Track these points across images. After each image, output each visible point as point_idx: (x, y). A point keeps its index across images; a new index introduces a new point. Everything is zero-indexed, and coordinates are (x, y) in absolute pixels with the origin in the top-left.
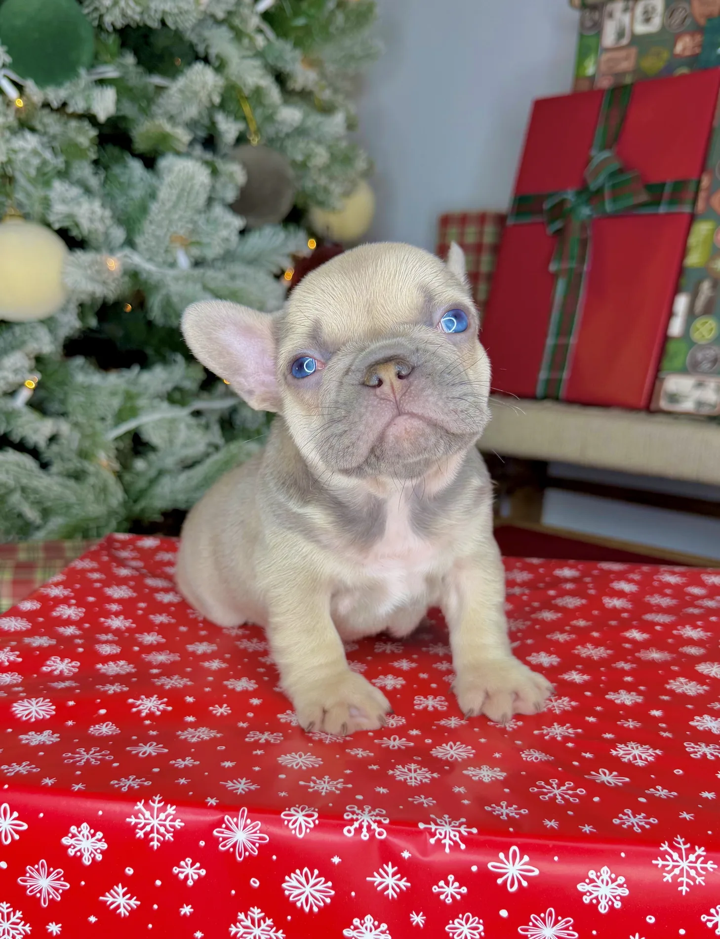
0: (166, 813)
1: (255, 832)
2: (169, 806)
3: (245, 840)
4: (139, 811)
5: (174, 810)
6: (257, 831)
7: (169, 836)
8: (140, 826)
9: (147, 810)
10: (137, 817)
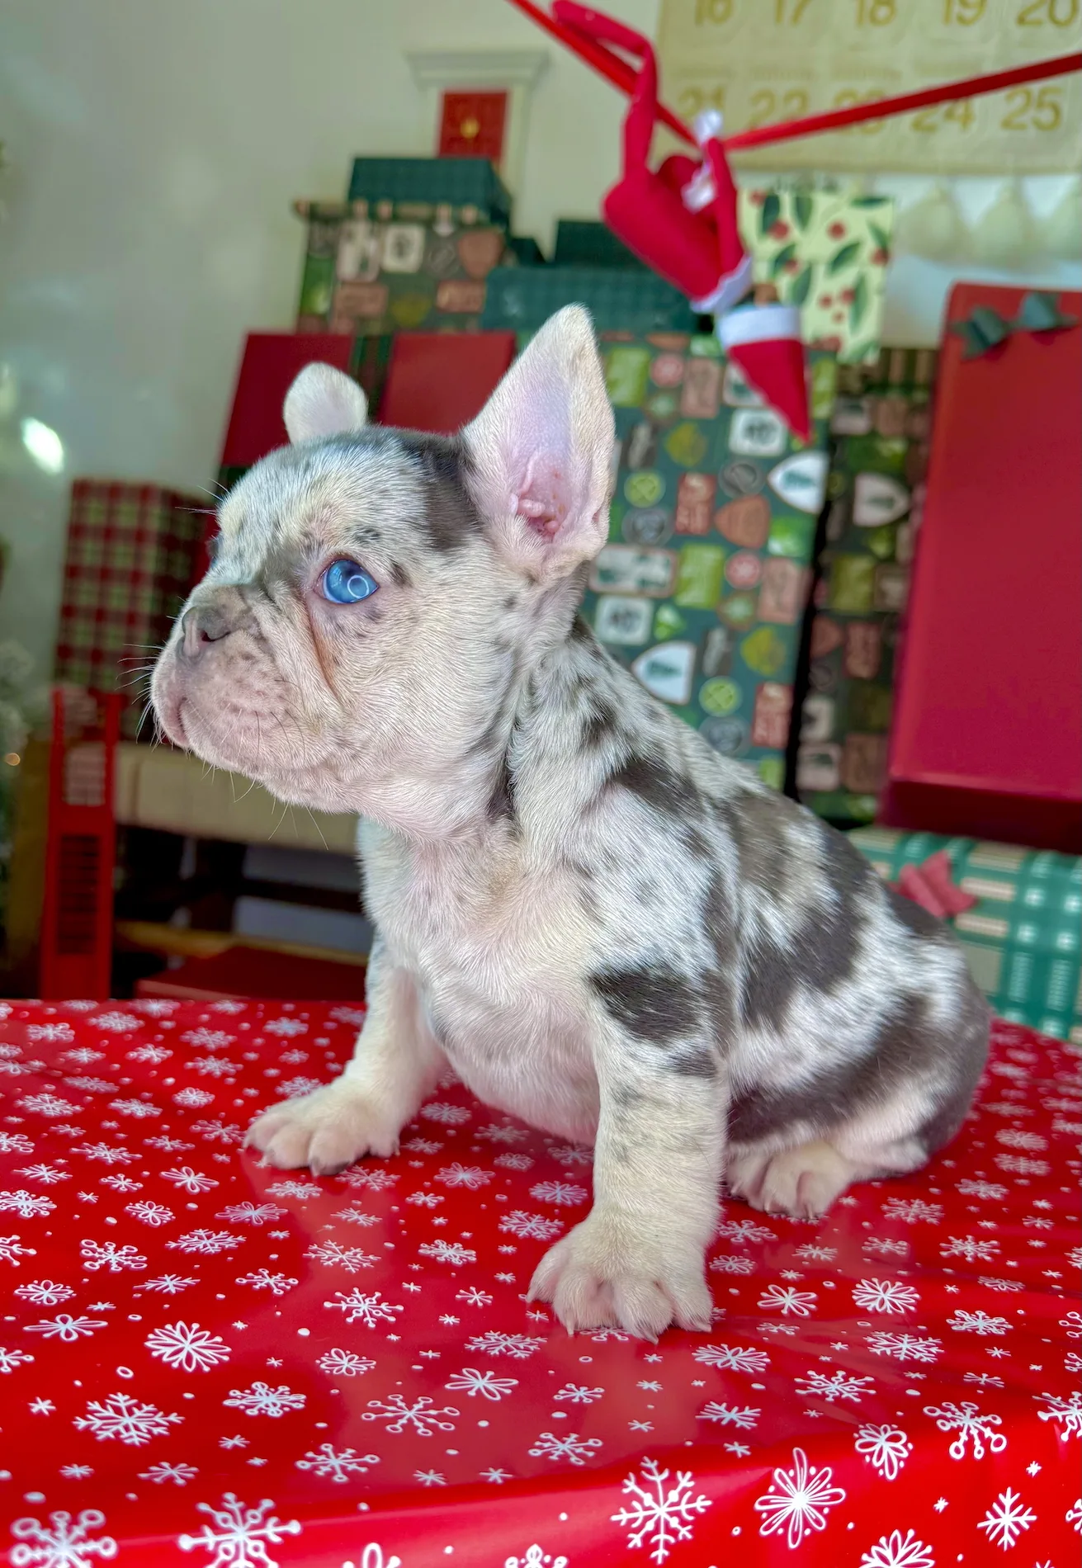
0: (680, 1488)
1: (824, 1489)
2: (679, 1474)
3: (806, 1507)
4: (633, 1496)
5: (690, 1480)
6: (825, 1486)
7: (685, 1532)
8: (635, 1525)
9: (646, 1491)
10: (631, 1510)
